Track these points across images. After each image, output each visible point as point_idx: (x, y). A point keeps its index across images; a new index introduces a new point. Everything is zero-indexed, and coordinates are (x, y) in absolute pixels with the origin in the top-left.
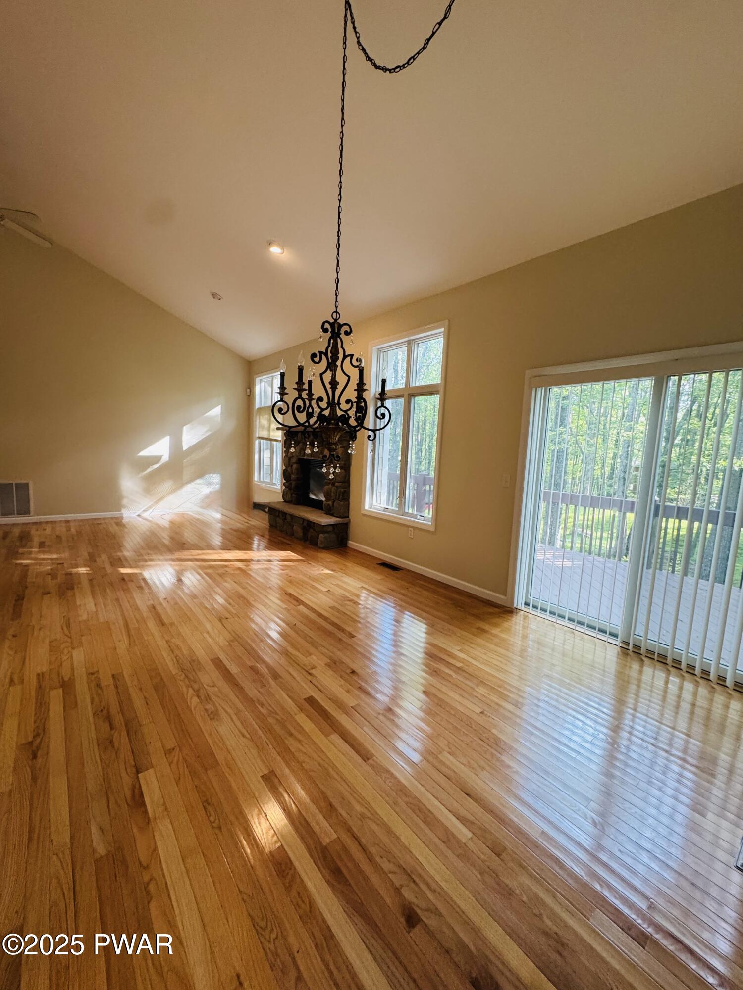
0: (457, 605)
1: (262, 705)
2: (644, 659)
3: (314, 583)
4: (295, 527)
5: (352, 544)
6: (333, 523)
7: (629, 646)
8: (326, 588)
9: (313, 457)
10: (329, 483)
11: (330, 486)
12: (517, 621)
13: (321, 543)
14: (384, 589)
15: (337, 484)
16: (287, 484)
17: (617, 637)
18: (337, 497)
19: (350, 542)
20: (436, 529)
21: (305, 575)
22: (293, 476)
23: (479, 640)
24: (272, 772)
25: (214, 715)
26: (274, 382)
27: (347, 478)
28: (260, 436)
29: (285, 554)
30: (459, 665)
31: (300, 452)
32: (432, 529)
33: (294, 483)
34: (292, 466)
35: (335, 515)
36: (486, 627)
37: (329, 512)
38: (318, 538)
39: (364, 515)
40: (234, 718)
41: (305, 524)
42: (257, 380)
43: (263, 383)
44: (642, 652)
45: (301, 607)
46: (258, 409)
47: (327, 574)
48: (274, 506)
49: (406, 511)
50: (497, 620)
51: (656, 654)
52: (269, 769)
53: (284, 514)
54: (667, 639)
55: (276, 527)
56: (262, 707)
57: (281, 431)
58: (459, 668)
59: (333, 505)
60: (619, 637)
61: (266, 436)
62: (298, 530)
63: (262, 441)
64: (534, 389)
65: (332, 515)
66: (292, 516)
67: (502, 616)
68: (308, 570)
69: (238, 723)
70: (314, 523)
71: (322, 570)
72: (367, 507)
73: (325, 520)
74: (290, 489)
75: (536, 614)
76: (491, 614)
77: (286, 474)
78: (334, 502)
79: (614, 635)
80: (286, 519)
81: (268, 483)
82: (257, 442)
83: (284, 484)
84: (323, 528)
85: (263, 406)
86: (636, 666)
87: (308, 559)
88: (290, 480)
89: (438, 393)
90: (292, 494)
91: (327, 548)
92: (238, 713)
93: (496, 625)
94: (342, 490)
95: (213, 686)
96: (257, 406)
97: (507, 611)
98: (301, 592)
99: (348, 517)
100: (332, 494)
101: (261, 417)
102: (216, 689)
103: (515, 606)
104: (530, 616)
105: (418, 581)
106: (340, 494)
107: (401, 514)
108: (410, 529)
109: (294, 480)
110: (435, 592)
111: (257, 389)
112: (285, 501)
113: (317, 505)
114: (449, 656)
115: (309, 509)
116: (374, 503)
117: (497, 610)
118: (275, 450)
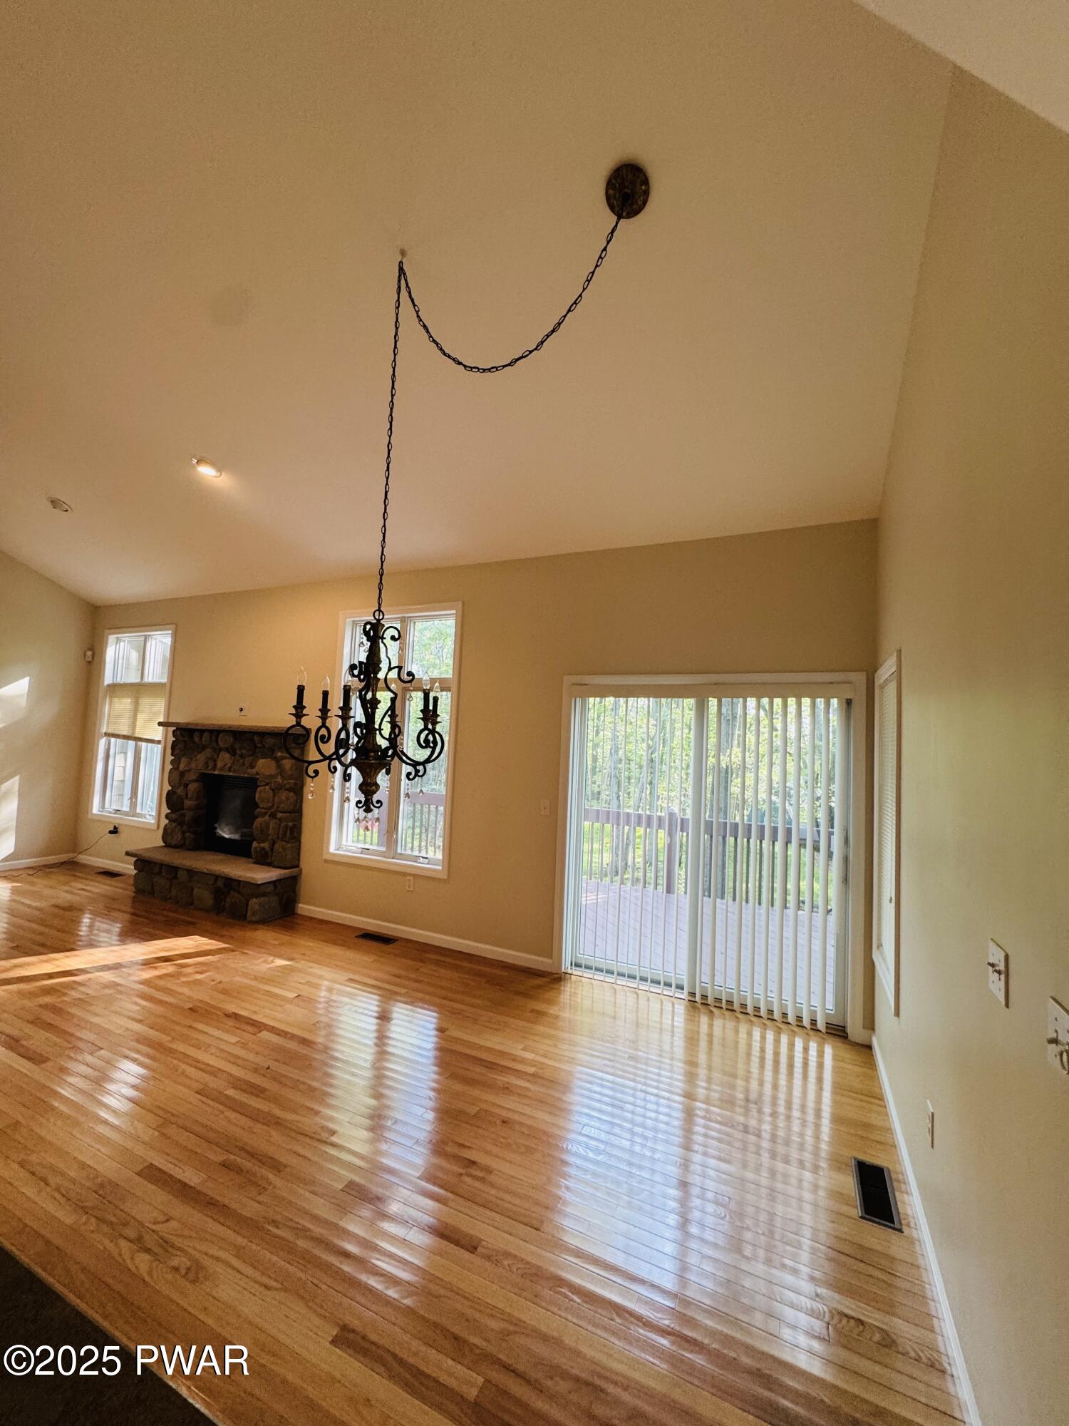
0: (492, 981)
1: (274, 1223)
2: (715, 1010)
3: (268, 988)
4: (196, 891)
5: (304, 908)
6: (274, 879)
7: (695, 997)
8: (293, 992)
9: (234, 772)
10: (265, 814)
12: (567, 989)
13: (254, 914)
14: (386, 977)
15: (279, 815)
16: (174, 816)
17: (682, 989)
18: (280, 835)
19: (300, 905)
20: (449, 876)
21: (245, 975)
22: (188, 803)
23: (541, 1028)
24: (345, 1328)
25: (195, 1273)
26: (148, 644)
27: (298, 805)
28: (111, 731)
29: (191, 942)
30: (532, 1070)
31: (206, 763)
32: (445, 877)
33: (189, 816)
34: (186, 786)
35: (275, 864)
36: (541, 1007)
37: (264, 860)
38: (247, 905)
39: (326, 861)
40: (236, 1263)
41: (220, 883)
42: (112, 638)
43: (122, 644)
44: (709, 1002)
46: (108, 686)
47: (284, 967)
48: (147, 855)
49: (399, 851)
50: (548, 995)
51: (724, 1001)
52: (339, 1325)
53: (173, 870)
54: (732, 984)
55: (152, 893)
56: (278, 1227)
57: (161, 728)
58: (533, 1075)
59: (272, 850)
60: (686, 987)
61: (125, 733)
62: (203, 894)
63: (113, 740)
64: (573, 699)
65: (270, 864)
66: (191, 872)
67: (552, 986)
68: (247, 964)
70: (239, 881)
71: (272, 962)
72: (332, 849)
73: (263, 875)
74: (181, 824)
75: (580, 974)
76: (539, 987)
77: (172, 800)
78: (274, 844)
79: (680, 987)
80: (175, 877)
81: (126, 814)
82: (102, 742)
83: (167, 816)
84: (256, 889)
85: (118, 680)
86: (704, 1019)
87: (241, 945)
88: (183, 809)
89: (450, 691)
90: (183, 833)
91: (265, 921)
92: (239, 1252)
93: (551, 1002)
94: (290, 824)
95: (168, 1220)
96: (108, 680)
97: (555, 979)
98: (254, 1008)
99: (297, 866)
100: (271, 831)
101: (116, 700)
102: (173, 1224)
103: (563, 970)
104: (583, 979)
105: (427, 955)
106: (286, 832)
107: (391, 856)
108: (408, 878)
109: (190, 809)
110: (456, 968)
111: (110, 653)
112: (168, 845)
113: (238, 849)
114: (514, 1060)
115: (221, 856)
116: (344, 842)
117: (545, 979)
118: (143, 756)
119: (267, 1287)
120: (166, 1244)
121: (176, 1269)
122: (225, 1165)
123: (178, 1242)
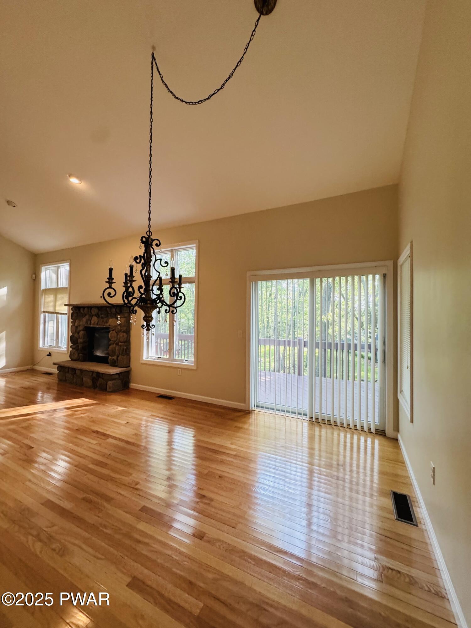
0: (217, 414)
1: (105, 527)
2: (322, 424)
3: (113, 419)
4: (84, 379)
5: (133, 385)
6: (118, 372)
7: (313, 419)
8: (125, 421)
9: (99, 325)
10: (114, 343)
11: (115, 345)
12: (253, 417)
13: (110, 388)
14: (169, 414)
15: (120, 344)
16: (74, 347)
17: (307, 416)
18: (121, 353)
19: (131, 384)
20: (197, 367)
21: (104, 414)
22: (80, 340)
23: (239, 434)
24: (134, 578)
25: (63, 552)
26: (59, 270)
27: (128, 339)
28: (45, 310)
29: (82, 401)
30: (234, 453)
31: (87, 322)
32: (195, 368)
33: (80, 346)
34: (79, 333)
35: (119, 366)
36: (240, 425)
37: (114, 364)
38: (107, 384)
39: (142, 363)
40: (84, 546)
41: (94, 375)
42: (43, 268)
43: (48, 271)
44: (319, 421)
45: (110, 440)
46: (43, 290)
47: (122, 410)
48: (62, 364)
49: (175, 358)
50: (243, 420)
51: (326, 421)
52: (131, 576)
53: (74, 370)
54: (330, 412)
55: (66, 381)
56: (106, 529)
57: (67, 307)
58: (235, 455)
59: (117, 359)
60: (308, 415)
61: (52, 311)
62: (88, 381)
63: (47, 314)
64: (252, 283)
65: (117, 366)
66: (82, 371)
67: (245, 416)
68: (105, 410)
69: (90, 550)
70: (103, 374)
71: (117, 408)
72: (144, 358)
73: (113, 371)
74: (77, 350)
75: (259, 410)
76: (239, 416)
77: (73, 339)
78: (118, 357)
79: (305, 415)
80: (75, 373)
81: (55, 347)
82: (42, 316)
83: (71, 347)
84: (111, 377)
85: (48, 287)
86: (317, 429)
87: (103, 402)
88: (78, 343)
89: (194, 283)
90: (79, 354)
91: (115, 391)
92: (86, 541)
93: (245, 423)
94: (125, 348)
95: (53, 526)
96: (43, 287)
97: (247, 413)
98: (106, 428)
99: (129, 367)
100: (117, 351)
101: (47, 296)
102: (55, 528)
103: (251, 409)
104: (260, 413)
105: (189, 404)
106: (123, 351)
107: (171, 360)
108: (179, 370)
109: (80, 343)
110: (201, 409)
111: (43, 275)
112: (72, 360)
113: (103, 360)
114: (226, 449)
115: (95, 363)
116: (150, 355)
117: (242, 413)
118: (60, 321)
119: (98, 558)
120: (50, 538)
121: (54, 550)
122: (84, 499)
123: (57, 537)
